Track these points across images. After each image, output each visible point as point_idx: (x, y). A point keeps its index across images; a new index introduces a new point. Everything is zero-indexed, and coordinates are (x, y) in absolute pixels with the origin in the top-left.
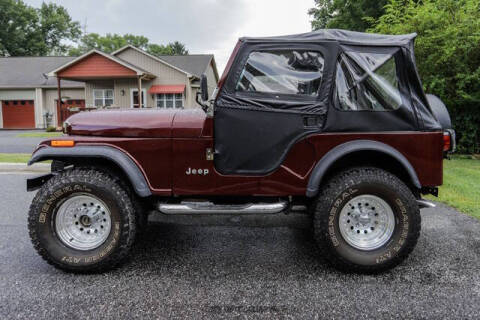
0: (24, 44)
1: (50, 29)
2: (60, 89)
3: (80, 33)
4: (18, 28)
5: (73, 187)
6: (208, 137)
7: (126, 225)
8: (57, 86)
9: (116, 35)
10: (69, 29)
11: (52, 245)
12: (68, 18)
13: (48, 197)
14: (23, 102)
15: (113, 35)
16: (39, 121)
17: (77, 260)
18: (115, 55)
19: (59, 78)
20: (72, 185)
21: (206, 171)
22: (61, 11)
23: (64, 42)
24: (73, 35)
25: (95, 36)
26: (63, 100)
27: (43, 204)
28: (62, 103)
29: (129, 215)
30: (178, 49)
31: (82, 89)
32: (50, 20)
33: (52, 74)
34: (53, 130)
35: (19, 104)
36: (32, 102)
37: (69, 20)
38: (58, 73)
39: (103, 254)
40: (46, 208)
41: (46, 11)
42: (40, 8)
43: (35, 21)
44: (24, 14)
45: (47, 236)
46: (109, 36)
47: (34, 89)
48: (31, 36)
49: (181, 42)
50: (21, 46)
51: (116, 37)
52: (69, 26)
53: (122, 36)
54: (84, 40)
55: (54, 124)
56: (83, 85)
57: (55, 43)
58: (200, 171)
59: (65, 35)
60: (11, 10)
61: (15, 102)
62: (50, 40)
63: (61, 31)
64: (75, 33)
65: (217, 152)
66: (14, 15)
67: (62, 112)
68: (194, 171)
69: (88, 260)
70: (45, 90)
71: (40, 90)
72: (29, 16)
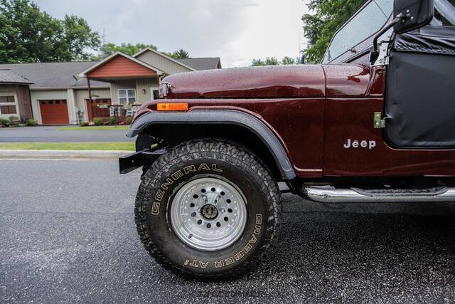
0: (52, 53)
1: (73, 39)
2: (90, 90)
3: (99, 42)
4: (46, 39)
5: (197, 167)
6: (378, 96)
7: (271, 218)
8: (87, 87)
9: (129, 44)
10: (90, 39)
11: (169, 245)
12: (88, 29)
13: (163, 180)
14: (58, 101)
15: (127, 44)
16: (73, 118)
17: (204, 265)
18: (136, 57)
19: (89, 79)
20: (197, 163)
21: (372, 144)
22: (81, 22)
23: (86, 50)
24: (94, 45)
25: (112, 46)
26: (93, 98)
27: (156, 190)
28: (92, 101)
29: (275, 205)
30: (183, 55)
31: (108, 89)
32: (73, 31)
33: (82, 75)
34: (86, 125)
35: (54, 102)
36: (65, 101)
37: (89, 31)
38: (87, 74)
39: (239, 256)
40: (160, 195)
41: (69, 22)
42: (64, 20)
43: (60, 32)
44: (50, 26)
45: (162, 233)
46: (123, 46)
47: (66, 90)
48: (57, 45)
49: (185, 50)
50: (50, 55)
51: (130, 47)
52: (90, 36)
53: (135, 45)
54: (103, 50)
55: (85, 119)
56: (108, 85)
57: (78, 51)
58: (364, 143)
59: (87, 44)
60: (39, 22)
61: (51, 102)
62: (74, 49)
63: (82, 40)
64: (95, 43)
65: (389, 116)
66: (41, 27)
67: (92, 109)
68: (355, 144)
69: (219, 264)
70: (75, 90)
71: (72, 90)
72: (55, 27)
